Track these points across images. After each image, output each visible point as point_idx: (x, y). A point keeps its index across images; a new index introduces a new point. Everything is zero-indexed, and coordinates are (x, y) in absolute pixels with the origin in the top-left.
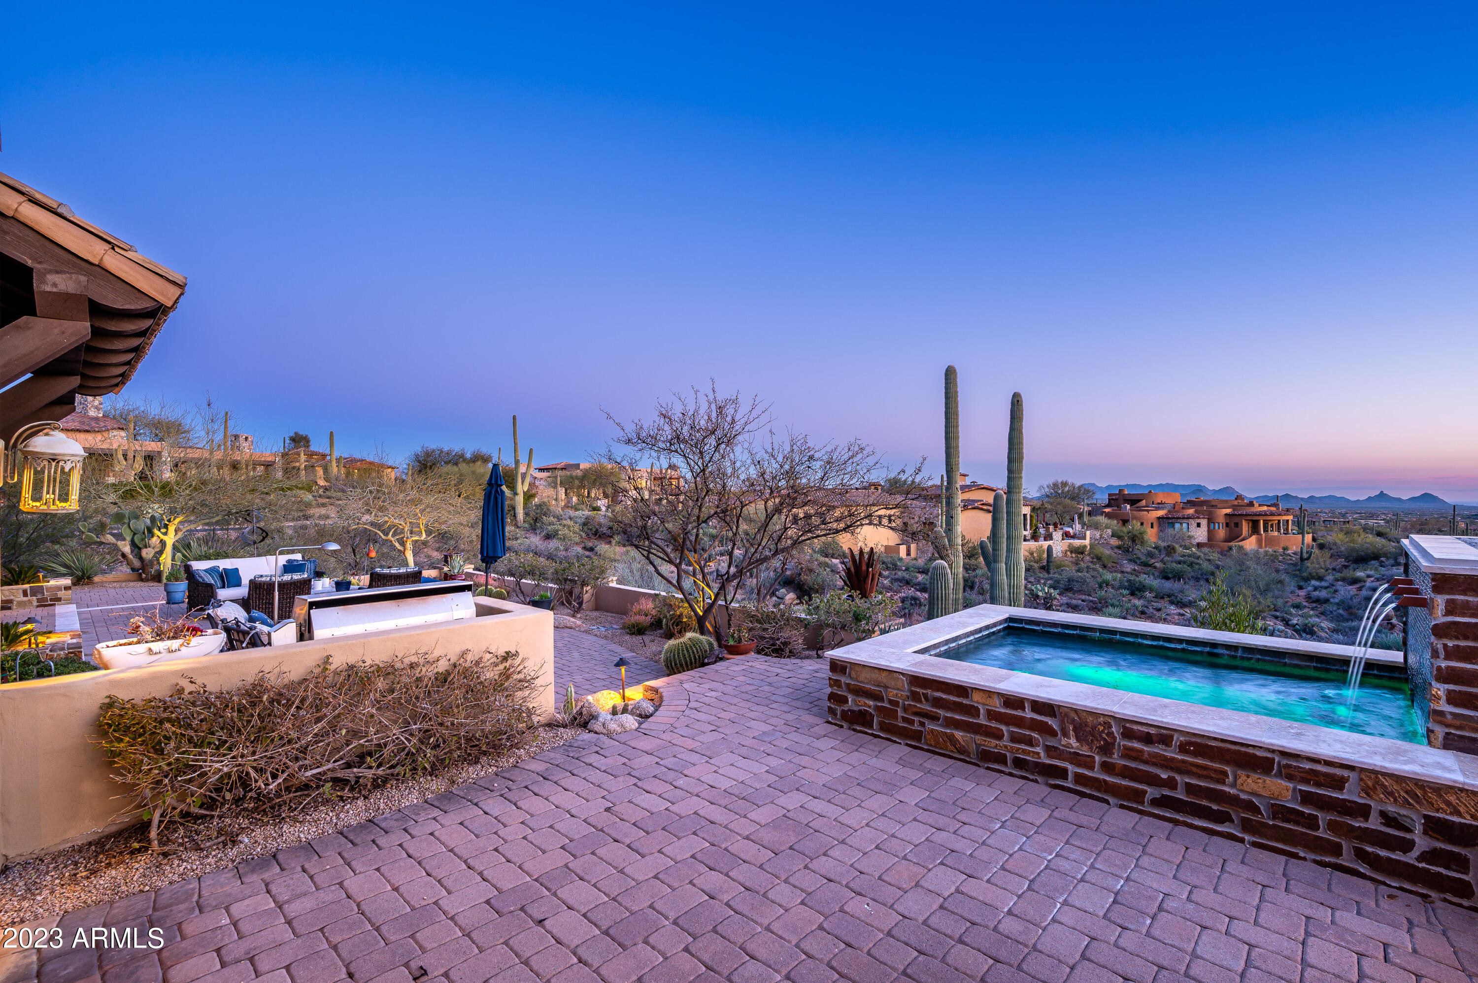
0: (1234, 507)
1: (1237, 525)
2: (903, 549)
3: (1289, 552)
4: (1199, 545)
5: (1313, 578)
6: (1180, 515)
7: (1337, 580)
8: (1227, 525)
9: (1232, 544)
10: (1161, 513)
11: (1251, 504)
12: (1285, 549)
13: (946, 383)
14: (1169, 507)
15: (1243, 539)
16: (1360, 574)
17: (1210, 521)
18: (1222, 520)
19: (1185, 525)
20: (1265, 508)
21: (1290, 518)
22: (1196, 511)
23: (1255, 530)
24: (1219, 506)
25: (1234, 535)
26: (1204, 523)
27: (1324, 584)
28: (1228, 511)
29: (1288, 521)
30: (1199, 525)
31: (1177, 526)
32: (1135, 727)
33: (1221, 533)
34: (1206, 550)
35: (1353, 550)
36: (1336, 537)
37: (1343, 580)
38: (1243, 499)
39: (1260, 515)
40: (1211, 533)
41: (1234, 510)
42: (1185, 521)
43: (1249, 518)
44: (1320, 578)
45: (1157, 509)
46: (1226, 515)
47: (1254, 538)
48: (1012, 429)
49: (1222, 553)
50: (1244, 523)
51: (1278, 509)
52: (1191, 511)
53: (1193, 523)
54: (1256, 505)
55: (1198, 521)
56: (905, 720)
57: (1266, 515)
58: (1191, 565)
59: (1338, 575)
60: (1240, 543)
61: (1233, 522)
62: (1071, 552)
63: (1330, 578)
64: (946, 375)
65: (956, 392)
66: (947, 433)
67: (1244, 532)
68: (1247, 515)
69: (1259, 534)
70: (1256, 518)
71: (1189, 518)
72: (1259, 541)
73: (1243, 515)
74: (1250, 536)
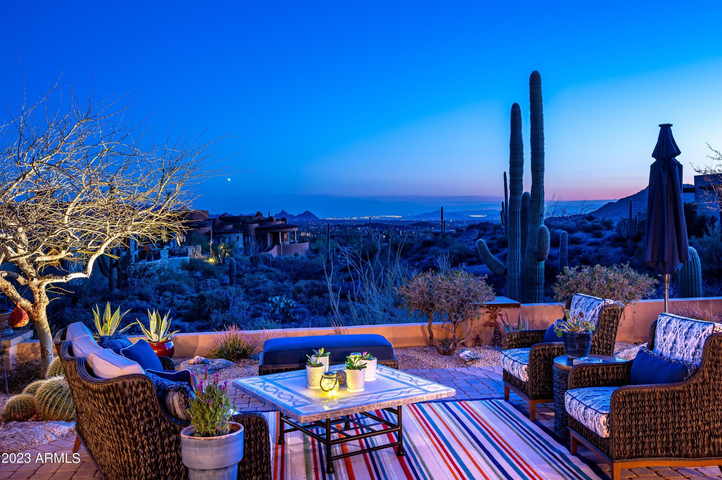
1: (265, 238)
6: (223, 230)
8: (257, 236)
9: (263, 253)
10: (205, 229)
11: (270, 219)
14: (212, 224)
15: (269, 250)
17: (246, 235)
18: (253, 233)
19: (227, 239)
20: (280, 222)
21: (296, 230)
22: (234, 227)
23: (275, 242)
24: (247, 221)
25: (264, 247)
26: (241, 236)
28: (256, 225)
29: (294, 232)
30: (238, 237)
31: (221, 240)
33: (254, 244)
38: (263, 215)
39: (279, 228)
40: (246, 244)
41: (260, 225)
42: (228, 235)
43: (272, 231)
46: (256, 229)
47: (276, 247)
50: (268, 235)
51: (286, 222)
52: (230, 227)
53: (234, 237)
54: (275, 220)
55: (237, 235)
57: (283, 228)
60: (267, 253)
61: (261, 235)
67: (269, 243)
68: (271, 228)
69: (278, 244)
70: (277, 230)
71: (230, 232)
72: (279, 250)
73: (267, 228)
74: (273, 247)
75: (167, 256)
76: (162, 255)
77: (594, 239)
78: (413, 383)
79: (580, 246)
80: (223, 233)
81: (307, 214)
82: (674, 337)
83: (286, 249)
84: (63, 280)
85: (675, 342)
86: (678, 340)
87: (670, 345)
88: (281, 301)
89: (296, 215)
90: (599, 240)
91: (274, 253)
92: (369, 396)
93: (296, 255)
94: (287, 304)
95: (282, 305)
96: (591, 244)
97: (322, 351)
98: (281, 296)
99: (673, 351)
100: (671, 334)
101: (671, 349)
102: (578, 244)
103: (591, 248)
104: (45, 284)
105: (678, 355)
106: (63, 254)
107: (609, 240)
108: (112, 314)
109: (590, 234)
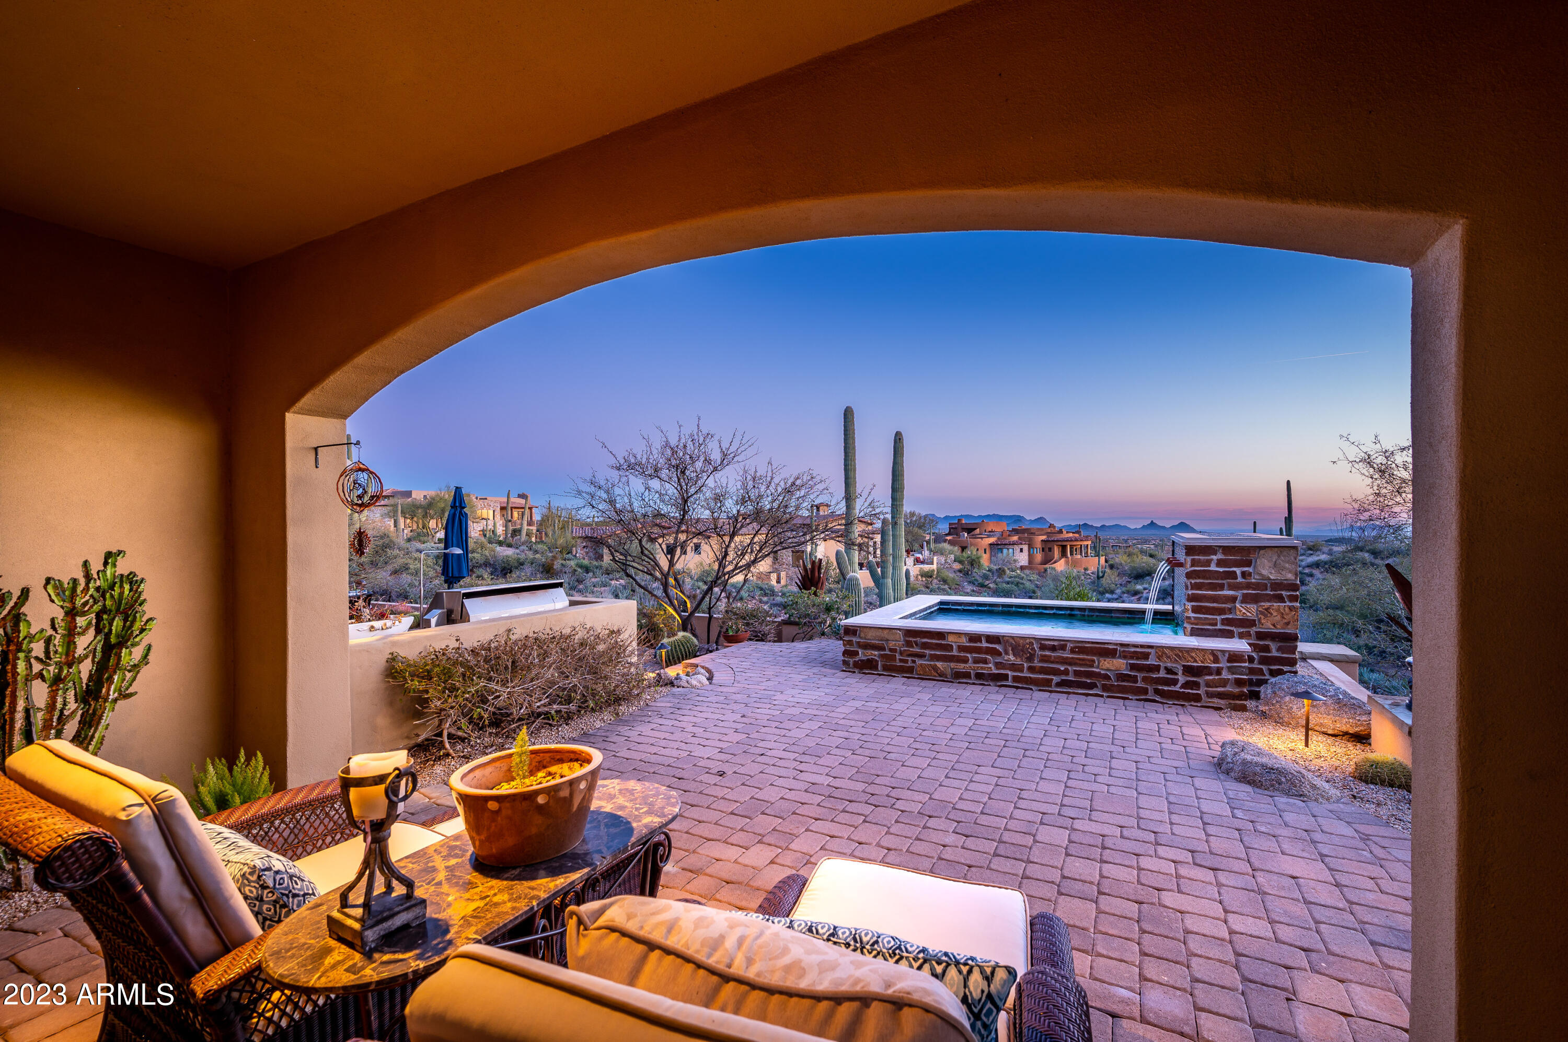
0: (1048, 534)
1: (1050, 550)
2: (774, 577)
3: (1089, 572)
4: (1022, 568)
5: (1107, 592)
6: (1007, 542)
7: (1123, 593)
8: (1043, 550)
9: (1047, 566)
10: (992, 540)
11: (1061, 532)
12: (1086, 569)
13: (845, 422)
14: (998, 535)
15: (1055, 562)
16: (1139, 587)
17: (1030, 546)
18: (1039, 545)
19: (1011, 550)
20: (1071, 535)
21: (1089, 543)
22: (1019, 538)
23: (1063, 554)
24: (1036, 533)
25: (1047, 560)
26: (1025, 548)
27: (1115, 596)
28: (1044, 537)
29: (1087, 546)
30: (1021, 550)
31: (1005, 551)
32: (1047, 643)
33: (1039, 557)
34: (1027, 572)
35: (1134, 568)
36: (1121, 559)
37: (1128, 592)
38: (1054, 527)
39: (1067, 541)
40: (1031, 557)
41: (1048, 537)
42: (1011, 547)
43: (1059, 543)
44: (1112, 592)
45: (989, 536)
46: (1042, 541)
47: (1063, 560)
48: (895, 463)
49: (1039, 574)
50: (1056, 548)
51: (1080, 535)
52: (1015, 538)
53: (1017, 548)
54: (1064, 532)
55: (1021, 546)
56: (901, 660)
57: (1072, 541)
58: (1017, 584)
59: (1124, 589)
60: (1053, 566)
61: (1047, 547)
62: (922, 576)
63: (1118, 591)
64: (845, 415)
65: (854, 430)
66: (846, 465)
67: (1056, 556)
68: (1058, 541)
69: (1067, 557)
70: (1064, 543)
71: (1014, 543)
72: (1067, 563)
73: (1055, 541)
74: (1060, 560)
80: (1006, 544)
83: (1075, 563)
91: (1061, 566)
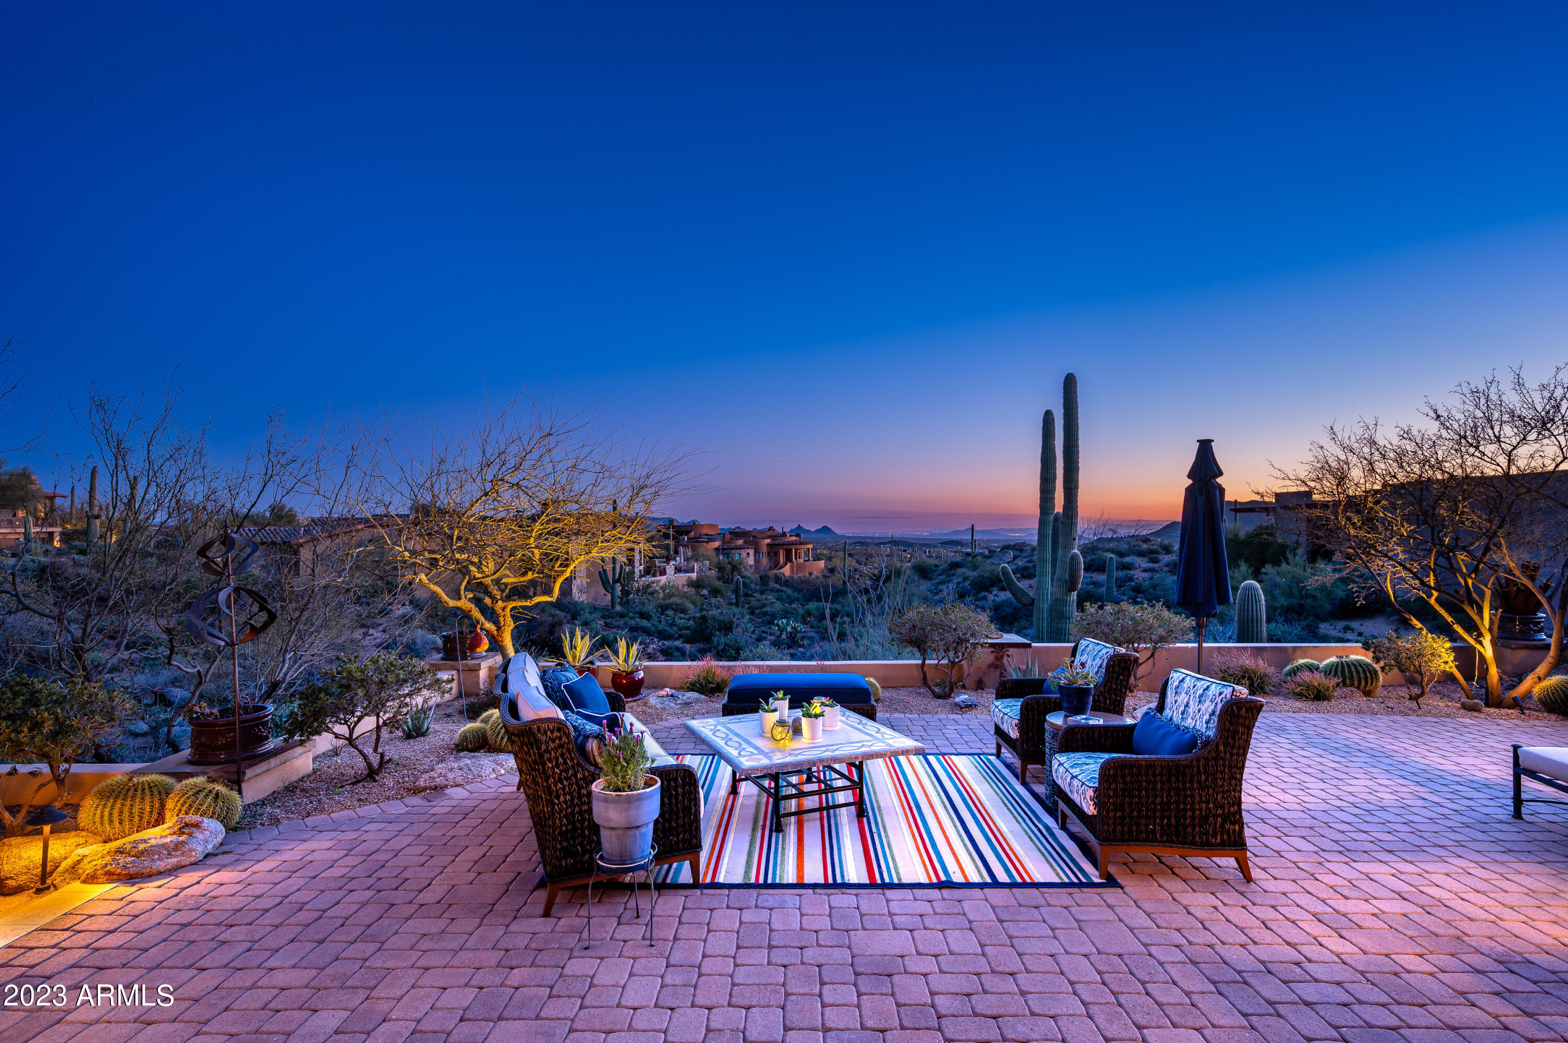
0: (769, 537)
1: (776, 554)
6: (733, 545)
8: (769, 553)
9: (775, 571)
10: (714, 544)
11: (784, 535)
14: (722, 539)
15: (781, 568)
17: (757, 551)
18: (764, 550)
19: (736, 555)
20: (794, 538)
21: (810, 546)
22: (745, 542)
23: (788, 559)
24: (759, 536)
25: (776, 565)
26: (751, 552)
28: (768, 541)
29: (809, 549)
30: (748, 554)
31: (729, 556)
33: (766, 561)
38: (778, 531)
39: (793, 544)
40: (757, 561)
41: (773, 540)
42: (738, 551)
43: (785, 547)
45: (710, 540)
46: (768, 544)
47: (789, 565)
50: (781, 552)
51: (801, 538)
52: (741, 542)
53: (744, 553)
54: (788, 535)
55: (748, 551)
57: (797, 544)
60: (782, 571)
61: (773, 551)
67: (782, 560)
68: (783, 544)
69: (791, 561)
70: (789, 547)
71: (741, 548)
72: (792, 568)
73: (779, 544)
74: (786, 564)
75: (673, 572)
76: (668, 571)
77: (1150, 565)
78: (879, 736)
79: (1132, 572)
80: (732, 549)
81: (826, 529)
82: (1187, 699)
83: (800, 568)
84: (528, 604)
85: (1187, 705)
86: (1191, 703)
87: (1182, 708)
88: (788, 624)
89: (813, 530)
90: (1156, 566)
91: (786, 571)
92: (824, 749)
93: (810, 574)
94: (794, 628)
95: (789, 629)
96: (1145, 571)
97: (780, 694)
98: (789, 619)
99: (1185, 716)
100: (1183, 695)
101: (1183, 713)
102: (1130, 570)
103: (1145, 575)
104: (510, 607)
105: (1189, 723)
106: (530, 576)
107: (1167, 565)
108: (582, 638)
109: (1145, 559)
